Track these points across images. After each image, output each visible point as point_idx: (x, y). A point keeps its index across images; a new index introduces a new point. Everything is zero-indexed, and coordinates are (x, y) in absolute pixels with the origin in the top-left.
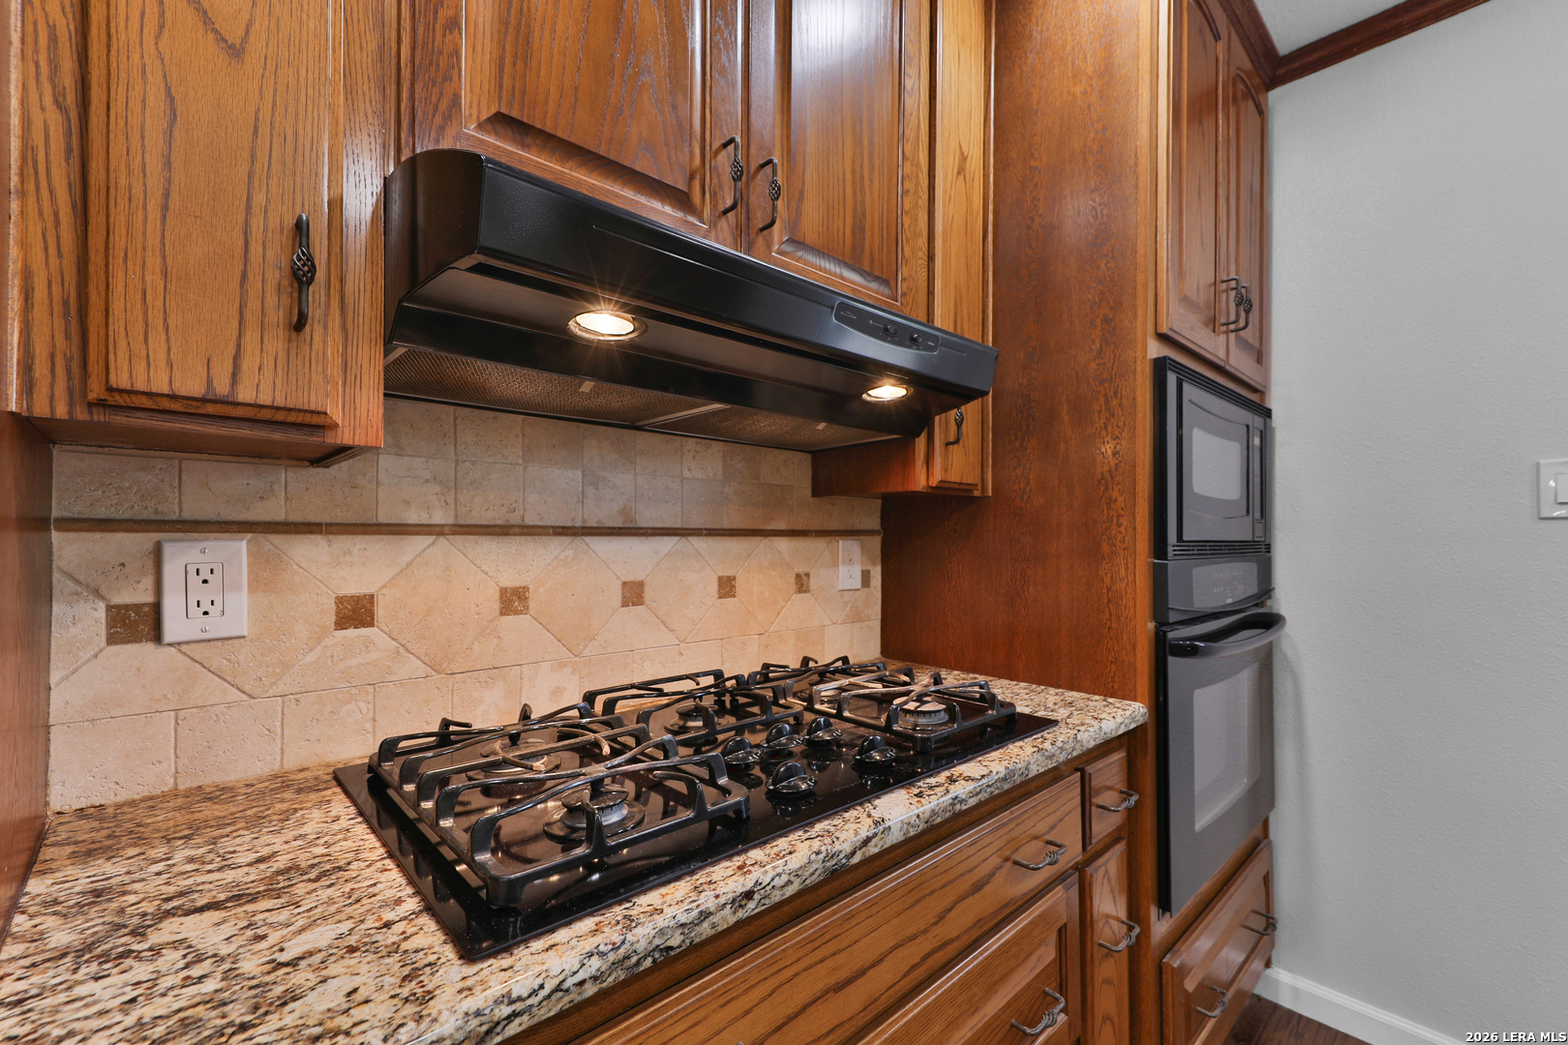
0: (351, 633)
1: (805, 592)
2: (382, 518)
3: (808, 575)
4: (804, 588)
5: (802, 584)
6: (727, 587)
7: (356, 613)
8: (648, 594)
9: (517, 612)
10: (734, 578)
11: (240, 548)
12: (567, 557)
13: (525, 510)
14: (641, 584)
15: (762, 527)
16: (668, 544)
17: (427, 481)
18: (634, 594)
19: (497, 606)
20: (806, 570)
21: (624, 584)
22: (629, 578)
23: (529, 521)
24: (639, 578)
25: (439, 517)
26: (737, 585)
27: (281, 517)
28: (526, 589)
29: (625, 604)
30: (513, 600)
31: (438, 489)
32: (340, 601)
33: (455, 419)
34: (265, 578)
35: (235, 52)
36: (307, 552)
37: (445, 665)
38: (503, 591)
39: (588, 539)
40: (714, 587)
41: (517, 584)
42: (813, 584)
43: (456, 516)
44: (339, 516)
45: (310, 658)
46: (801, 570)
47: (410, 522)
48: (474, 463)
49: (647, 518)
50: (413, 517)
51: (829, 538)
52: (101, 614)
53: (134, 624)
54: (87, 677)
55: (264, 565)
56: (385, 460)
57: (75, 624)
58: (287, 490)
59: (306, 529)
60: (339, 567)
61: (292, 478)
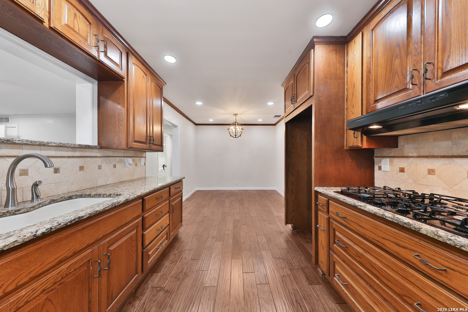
0: (401, 173)
2: (405, 155)
7: (402, 170)
9: (432, 174)
11: (388, 159)
12: (446, 163)
13: (434, 152)
17: (413, 148)
19: (427, 172)
23: (435, 155)
25: (415, 155)
27: (393, 156)
28: (434, 170)
30: (431, 172)
31: (414, 149)
32: (400, 168)
33: (418, 136)
34: (391, 164)
35: (354, 114)
36: (396, 160)
37: (416, 182)
38: (429, 170)
39: (454, 159)
41: (432, 168)
43: (418, 154)
44: (399, 155)
45: (396, 176)
47: (410, 156)
48: (421, 144)
50: (410, 155)
52: (378, 167)
53: (380, 168)
54: (377, 173)
55: (391, 162)
56: (406, 146)
57: (376, 167)
58: (393, 152)
59: (395, 157)
60: (399, 163)
61: (394, 150)
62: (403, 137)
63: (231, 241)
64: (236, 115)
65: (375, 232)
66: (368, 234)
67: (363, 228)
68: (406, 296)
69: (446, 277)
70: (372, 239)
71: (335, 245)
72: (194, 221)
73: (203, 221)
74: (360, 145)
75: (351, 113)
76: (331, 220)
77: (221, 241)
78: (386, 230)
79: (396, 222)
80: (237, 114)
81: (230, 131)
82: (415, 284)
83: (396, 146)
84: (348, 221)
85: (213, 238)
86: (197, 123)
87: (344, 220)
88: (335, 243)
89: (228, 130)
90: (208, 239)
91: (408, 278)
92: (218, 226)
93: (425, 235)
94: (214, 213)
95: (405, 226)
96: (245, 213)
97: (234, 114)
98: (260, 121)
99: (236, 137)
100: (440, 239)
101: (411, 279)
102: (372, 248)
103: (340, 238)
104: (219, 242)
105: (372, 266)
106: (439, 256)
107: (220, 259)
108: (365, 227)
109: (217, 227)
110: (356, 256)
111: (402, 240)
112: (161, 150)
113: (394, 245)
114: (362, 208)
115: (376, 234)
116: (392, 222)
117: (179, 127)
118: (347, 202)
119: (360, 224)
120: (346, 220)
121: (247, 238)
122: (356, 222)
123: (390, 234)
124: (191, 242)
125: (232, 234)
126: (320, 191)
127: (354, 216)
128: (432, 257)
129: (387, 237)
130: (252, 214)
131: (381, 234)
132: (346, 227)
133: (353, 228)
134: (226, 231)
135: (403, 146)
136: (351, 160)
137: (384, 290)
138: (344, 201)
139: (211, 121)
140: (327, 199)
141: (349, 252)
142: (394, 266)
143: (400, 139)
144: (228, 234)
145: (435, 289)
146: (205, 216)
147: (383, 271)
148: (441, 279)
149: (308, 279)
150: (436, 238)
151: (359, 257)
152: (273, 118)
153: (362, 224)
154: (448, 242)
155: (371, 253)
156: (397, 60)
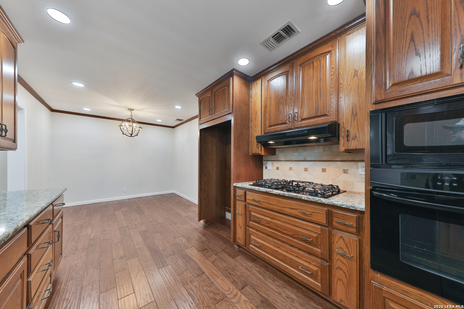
1: (346, 173)
2: (279, 160)
3: (348, 170)
4: (346, 172)
5: (345, 172)
6: (324, 170)
7: (278, 169)
8: (308, 170)
10: (326, 169)
11: (271, 162)
12: (296, 164)
13: (292, 158)
14: (307, 168)
15: (333, 160)
16: (312, 163)
18: (306, 170)
20: (347, 169)
21: (304, 168)
22: (305, 167)
23: (292, 160)
24: (307, 167)
25: (284, 159)
26: (326, 170)
29: (305, 171)
30: (291, 169)
31: (284, 157)
32: (277, 167)
33: (285, 149)
35: (256, 132)
36: (275, 163)
37: (284, 175)
38: (290, 168)
39: (299, 162)
40: (321, 170)
42: (349, 172)
44: (276, 160)
45: (275, 172)
46: (345, 168)
48: (287, 153)
49: (308, 159)
50: (282, 160)
51: (356, 162)
53: (266, 168)
54: (265, 171)
55: (272, 164)
56: (280, 154)
57: (264, 167)
58: (273, 157)
59: (274, 161)
60: (277, 164)
61: (274, 156)
62: (278, 149)
63: (148, 253)
64: (131, 110)
65: (278, 205)
66: (275, 207)
67: (272, 205)
68: (295, 235)
69: (312, 217)
70: (277, 210)
71: (250, 222)
72: (77, 249)
73: (93, 245)
74: (260, 153)
75: (254, 131)
76: (247, 205)
77: (135, 258)
78: (285, 202)
79: (291, 196)
80: (133, 110)
81: (121, 127)
82: (299, 226)
83: (275, 154)
84: (261, 203)
85: (121, 258)
86: (54, 108)
87: (258, 203)
88: (251, 220)
89: (120, 127)
90: (115, 261)
91: (296, 225)
92: (121, 243)
93: (304, 200)
94: (105, 231)
95: (295, 197)
96: (150, 221)
97: (129, 109)
98: (159, 121)
99: (131, 136)
100: (310, 200)
101: (297, 225)
102: (276, 215)
103: (254, 216)
104: (133, 260)
105: (277, 226)
106: (309, 208)
107: (144, 274)
108: (272, 204)
109: (119, 245)
110: (267, 224)
111: (293, 205)
112: (14, 147)
113: (289, 209)
114: (271, 192)
115: (279, 206)
116: (289, 197)
117: (26, 111)
118: (261, 191)
119: (269, 203)
120: (259, 202)
121: (165, 244)
122: (267, 202)
123: (287, 204)
124: (87, 275)
125: (145, 245)
126: (239, 186)
127: (266, 199)
128: (306, 209)
129: (285, 206)
130: (159, 220)
131: (282, 205)
132: (258, 207)
133: (265, 206)
134: (136, 246)
135: (278, 154)
136: (252, 163)
137: (283, 237)
138: (259, 190)
139: (87, 110)
140: (244, 191)
141: (261, 223)
142: (289, 221)
143: (277, 149)
144: (140, 248)
145: (307, 225)
146: (92, 237)
147: (283, 226)
148: (309, 219)
149: (230, 255)
150: (308, 200)
151: (268, 223)
152: (175, 120)
153: (271, 202)
154: (313, 200)
155: (276, 219)
156: (281, 105)
